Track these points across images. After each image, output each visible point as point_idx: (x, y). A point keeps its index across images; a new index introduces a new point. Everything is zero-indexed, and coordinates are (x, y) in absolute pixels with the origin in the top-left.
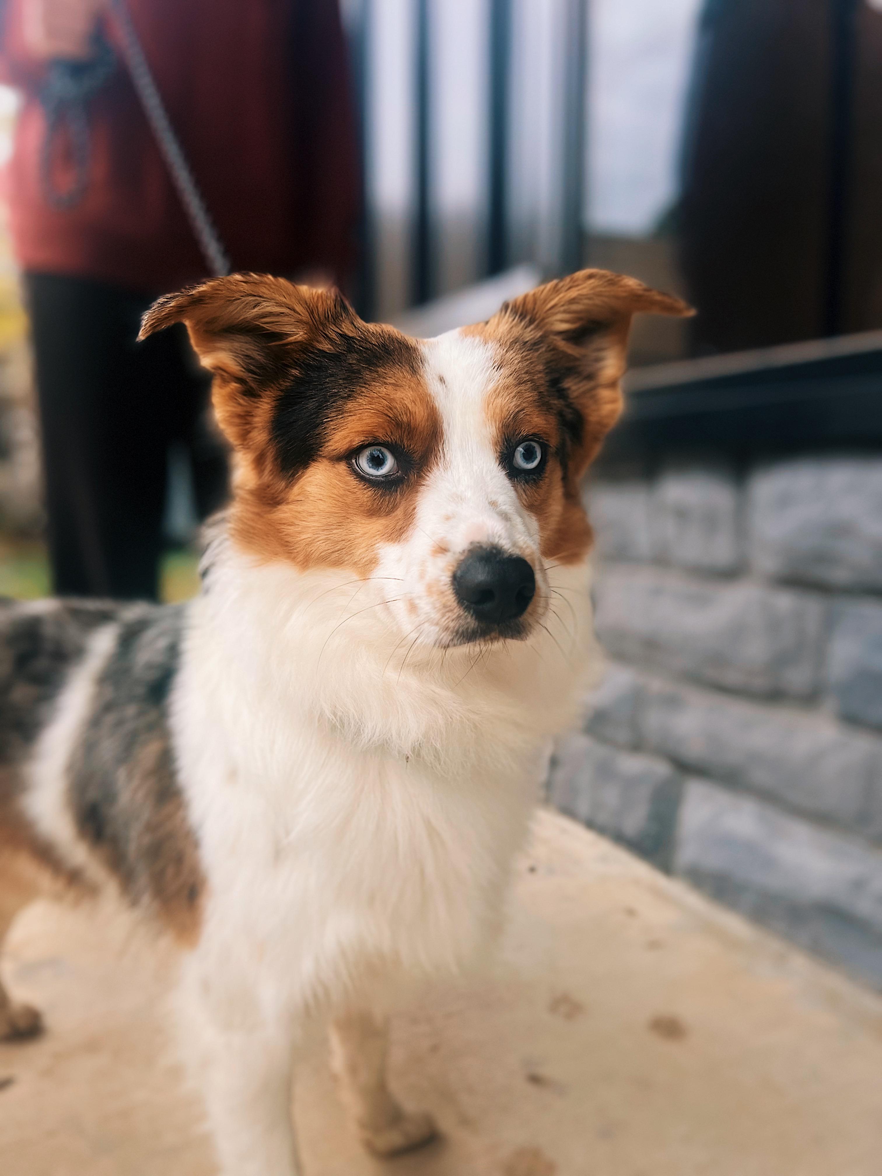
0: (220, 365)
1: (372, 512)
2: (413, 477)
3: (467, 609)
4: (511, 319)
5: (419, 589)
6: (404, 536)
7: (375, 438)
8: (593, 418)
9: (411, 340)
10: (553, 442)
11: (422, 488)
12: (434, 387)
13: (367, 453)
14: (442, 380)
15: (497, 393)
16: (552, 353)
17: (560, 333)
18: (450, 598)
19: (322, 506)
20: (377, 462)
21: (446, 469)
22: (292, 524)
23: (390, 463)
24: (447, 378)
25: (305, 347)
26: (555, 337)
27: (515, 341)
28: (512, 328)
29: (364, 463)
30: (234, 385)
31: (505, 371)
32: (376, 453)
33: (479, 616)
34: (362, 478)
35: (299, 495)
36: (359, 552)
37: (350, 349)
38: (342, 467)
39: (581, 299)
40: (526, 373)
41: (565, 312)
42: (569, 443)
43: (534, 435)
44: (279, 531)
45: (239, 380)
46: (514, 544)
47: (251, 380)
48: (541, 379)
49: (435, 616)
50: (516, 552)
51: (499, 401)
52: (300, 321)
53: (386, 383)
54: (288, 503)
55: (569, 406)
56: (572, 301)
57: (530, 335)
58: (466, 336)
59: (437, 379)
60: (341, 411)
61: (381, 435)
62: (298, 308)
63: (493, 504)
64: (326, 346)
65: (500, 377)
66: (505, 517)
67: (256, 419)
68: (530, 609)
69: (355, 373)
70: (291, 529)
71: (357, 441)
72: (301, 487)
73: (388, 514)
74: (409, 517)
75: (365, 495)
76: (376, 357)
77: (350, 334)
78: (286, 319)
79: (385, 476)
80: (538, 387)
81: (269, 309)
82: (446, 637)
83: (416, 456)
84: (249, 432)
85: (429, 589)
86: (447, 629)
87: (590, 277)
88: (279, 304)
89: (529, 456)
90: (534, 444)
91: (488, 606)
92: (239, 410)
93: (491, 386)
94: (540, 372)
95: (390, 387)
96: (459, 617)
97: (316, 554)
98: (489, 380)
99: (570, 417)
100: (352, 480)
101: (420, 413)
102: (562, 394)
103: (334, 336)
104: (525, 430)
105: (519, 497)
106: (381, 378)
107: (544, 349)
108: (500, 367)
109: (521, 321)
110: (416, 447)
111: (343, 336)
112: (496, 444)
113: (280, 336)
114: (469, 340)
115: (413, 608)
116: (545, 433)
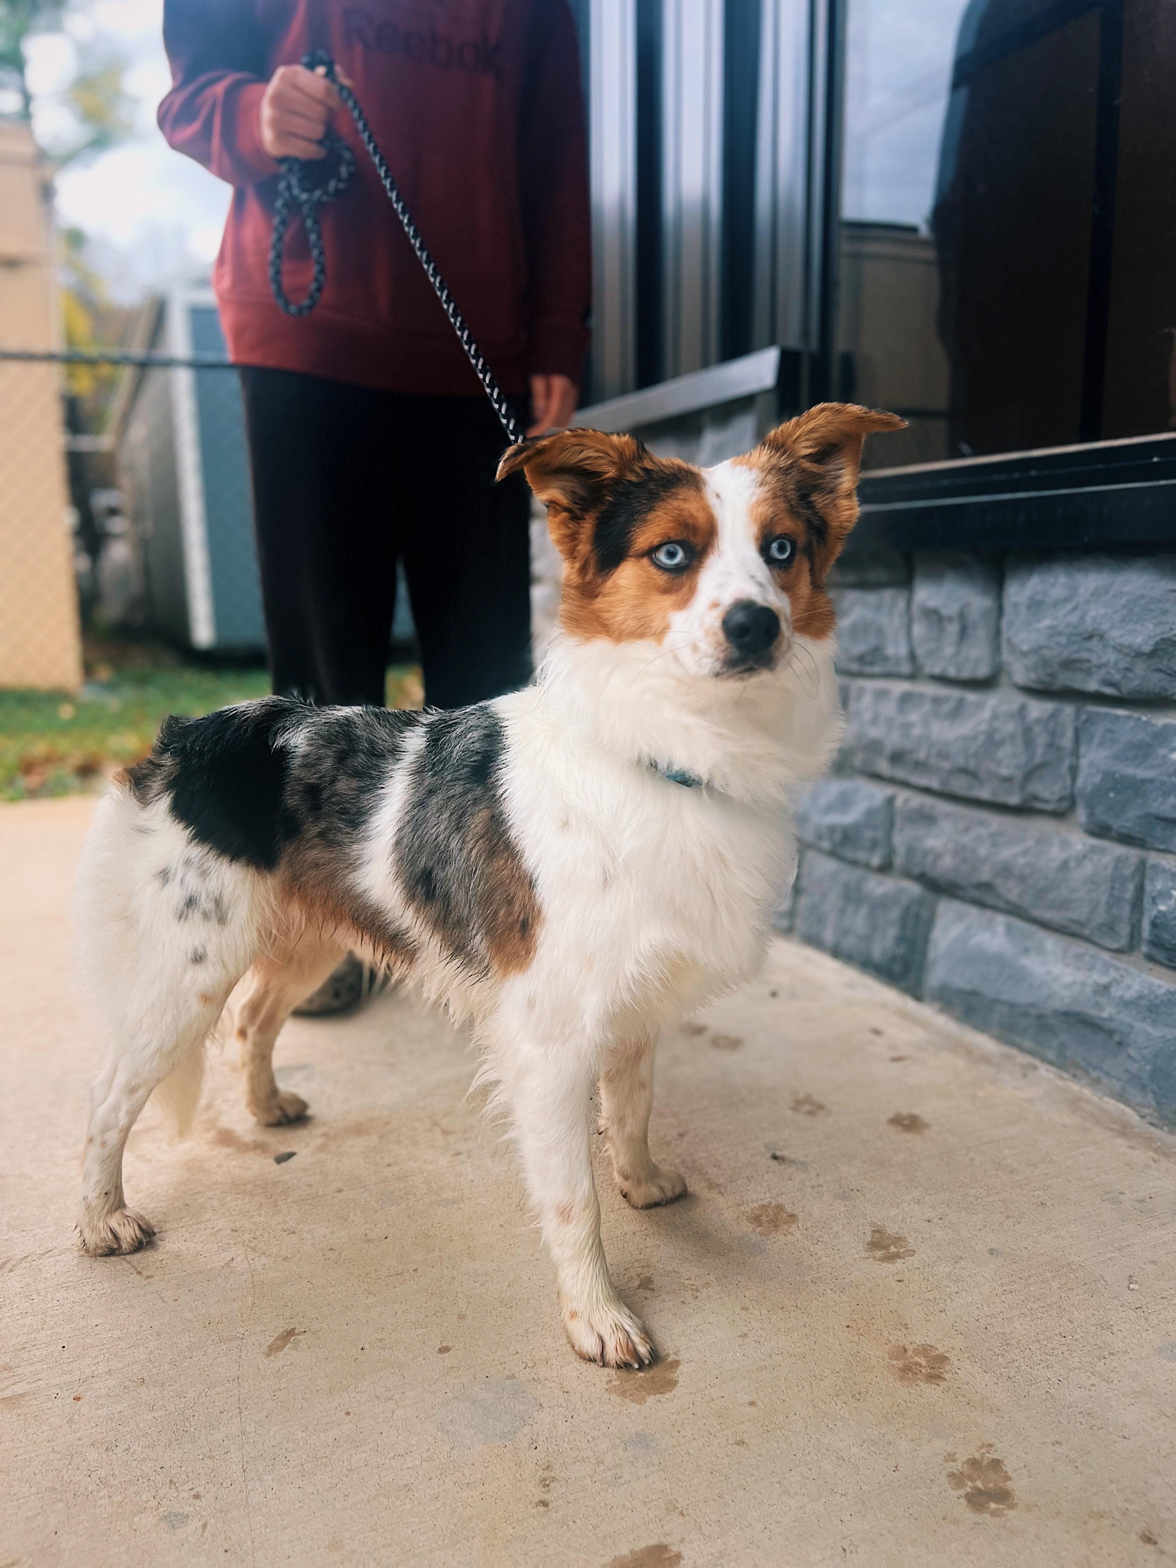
0: (554, 500)
1: (666, 591)
2: (695, 563)
3: (731, 642)
4: (769, 451)
5: (699, 634)
6: (689, 605)
7: (669, 538)
8: (834, 524)
9: (695, 469)
10: (802, 541)
11: (701, 570)
12: (712, 501)
13: (664, 549)
14: (718, 496)
15: (758, 504)
16: (803, 474)
17: (805, 457)
18: (721, 636)
19: (629, 592)
20: (671, 555)
21: (719, 556)
22: (609, 611)
23: (680, 556)
24: (722, 494)
25: (617, 481)
26: (802, 460)
27: (773, 467)
28: (770, 458)
29: (662, 557)
30: (565, 514)
31: (766, 488)
32: (671, 549)
33: (741, 647)
34: (660, 567)
35: (612, 588)
36: (657, 624)
37: (651, 479)
38: (645, 561)
39: (817, 428)
40: (781, 490)
41: (807, 440)
42: (815, 543)
43: (785, 534)
44: (599, 617)
45: (567, 510)
46: (766, 600)
47: (577, 508)
48: (793, 495)
49: (711, 650)
50: (765, 604)
51: (760, 510)
52: (614, 463)
53: (678, 499)
54: (604, 596)
55: (816, 514)
56: (812, 431)
57: (784, 462)
58: (736, 466)
59: (715, 495)
60: (644, 521)
61: (673, 535)
62: (611, 453)
63: (753, 577)
64: (633, 478)
65: (761, 492)
66: (761, 585)
67: (582, 536)
68: (775, 643)
69: (654, 494)
70: (608, 615)
71: (656, 541)
72: (614, 582)
73: (677, 591)
74: (692, 590)
75: (661, 579)
76: (669, 482)
77: (650, 468)
78: (601, 461)
79: (677, 565)
80: (790, 501)
81: (590, 455)
82: (718, 666)
83: (699, 548)
84: (577, 546)
85: (707, 634)
86: (718, 659)
87: (823, 410)
88: (598, 451)
89: (781, 549)
90: (785, 541)
91: (747, 639)
92: (568, 532)
93: (754, 499)
94: (791, 490)
95: (681, 501)
96: (726, 649)
97: (627, 631)
98: (752, 495)
99: (815, 521)
100: (653, 570)
101: (701, 517)
102: (810, 505)
103: (639, 470)
104: (779, 530)
105: (773, 576)
106: (674, 496)
107: (795, 473)
108: (761, 485)
109: (777, 452)
110: (697, 541)
111: (645, 469)
112: (757, 539)
113: (599, 474)
114: (738, 468)
115: (695, 648)
116: (794, 533)
